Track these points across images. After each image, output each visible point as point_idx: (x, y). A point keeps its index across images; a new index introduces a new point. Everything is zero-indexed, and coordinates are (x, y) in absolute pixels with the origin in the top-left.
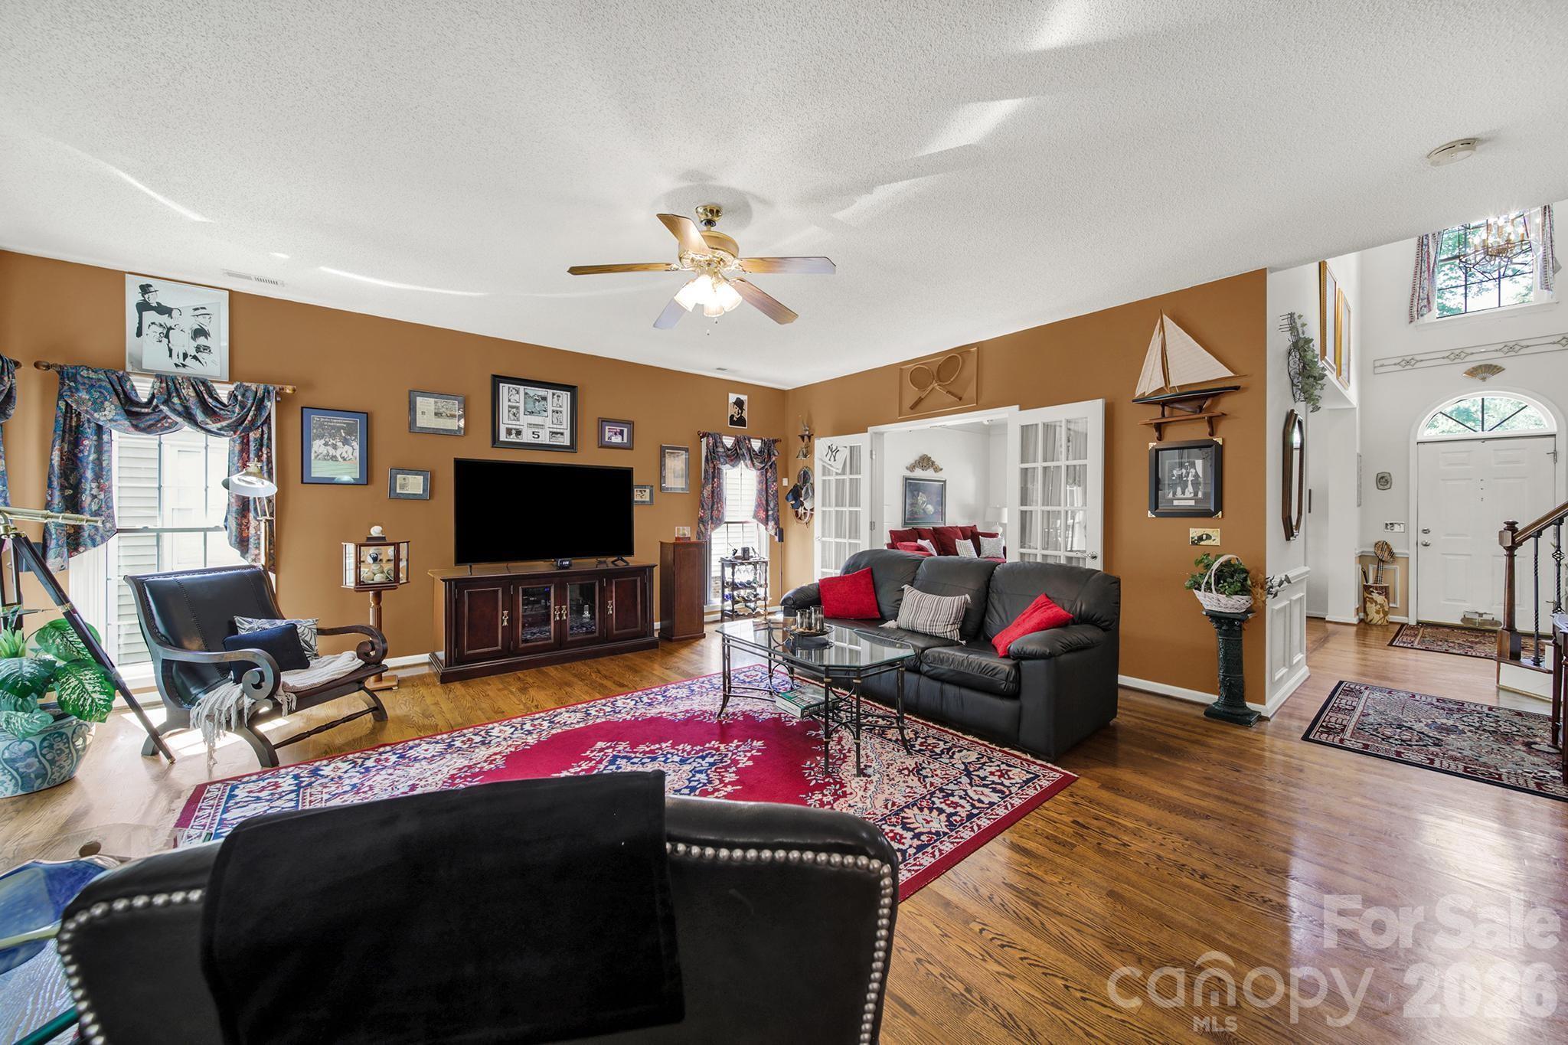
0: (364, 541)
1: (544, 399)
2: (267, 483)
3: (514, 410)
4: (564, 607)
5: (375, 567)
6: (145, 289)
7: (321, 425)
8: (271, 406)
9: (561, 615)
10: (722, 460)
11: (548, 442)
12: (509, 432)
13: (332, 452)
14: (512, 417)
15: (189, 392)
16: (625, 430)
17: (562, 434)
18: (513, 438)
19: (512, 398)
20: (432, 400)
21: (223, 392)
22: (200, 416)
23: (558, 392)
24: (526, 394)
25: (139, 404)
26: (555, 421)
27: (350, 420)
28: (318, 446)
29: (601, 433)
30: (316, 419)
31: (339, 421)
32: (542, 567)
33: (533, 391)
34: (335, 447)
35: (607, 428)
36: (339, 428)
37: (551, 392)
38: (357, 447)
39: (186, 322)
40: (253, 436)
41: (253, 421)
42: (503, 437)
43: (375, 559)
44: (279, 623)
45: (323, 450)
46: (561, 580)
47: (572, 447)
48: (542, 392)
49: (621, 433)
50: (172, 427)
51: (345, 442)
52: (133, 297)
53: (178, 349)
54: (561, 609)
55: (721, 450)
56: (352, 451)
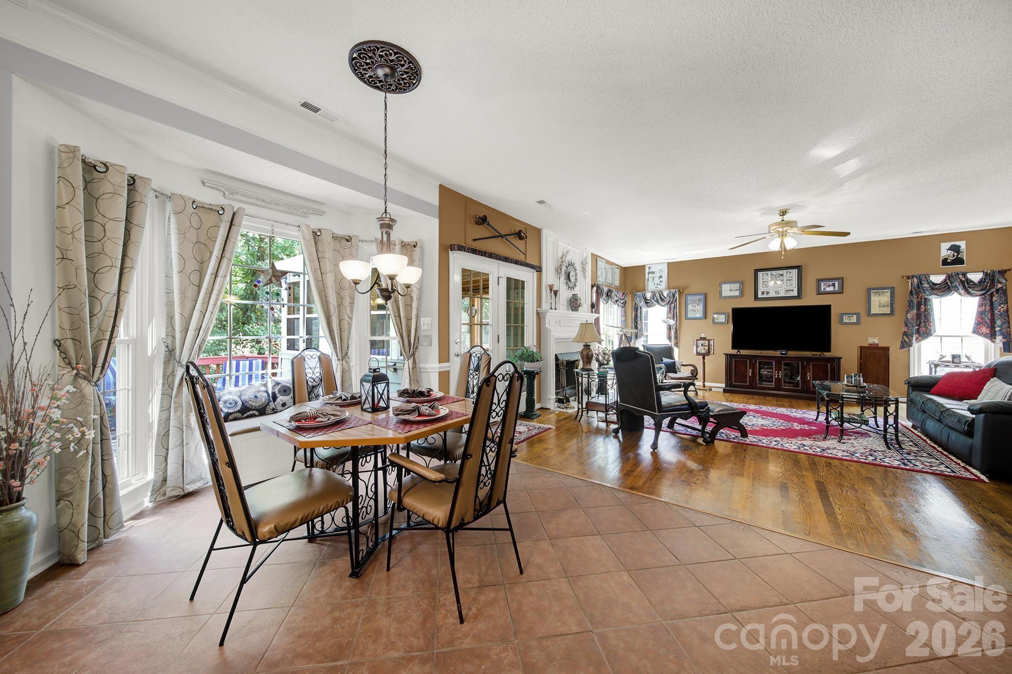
0: (699, 338)
1: (782, 275)
2: (672, 321)
3: (766, 283)
4: (780, 372)
5: (702, 347)
6: (649, 268)
7: (691, 300)
8: (677, 295)
9: (778, 376)
10: (928, 293)
11: (784, 295)
12: (763, 293)
13: (694, 308)
14: (764, 286)
15: (658, 295)
16: (837, 283)
17: (793, 290)
18: (765, 296)
19: (764, 278)
20: (728, 285)
21: (665, 294)
22: (660, 301)
23: (790, 270)
24: (772, 274)
25: (647, 300)
26: (788, 285)
27: (700, 297)
28: (690, 307)
29: (819, 287)
30: (689, 298)
31: (696, 298)
32: (778, 353)
33: (774, 273)
34: (695, 307)
35: (822, 284)
36: (696, 300)
37: (785, 271)
38: (701, 305)
39: (657, 275)
40: (673, 305)
41: (672, 301)
42: (760, 296)
43: (702, 345)
44: (672, 361)
45: (691, 308)
46: (778, 360)
47: (799, 296)
48: (780, 272)
49: (834, 285)
50: (655, 305)
51: (698, 305)
52: (647, 270)
53: (656, 283)
54: (778, 373)
55: (926, 285)
56: (700, 308)
